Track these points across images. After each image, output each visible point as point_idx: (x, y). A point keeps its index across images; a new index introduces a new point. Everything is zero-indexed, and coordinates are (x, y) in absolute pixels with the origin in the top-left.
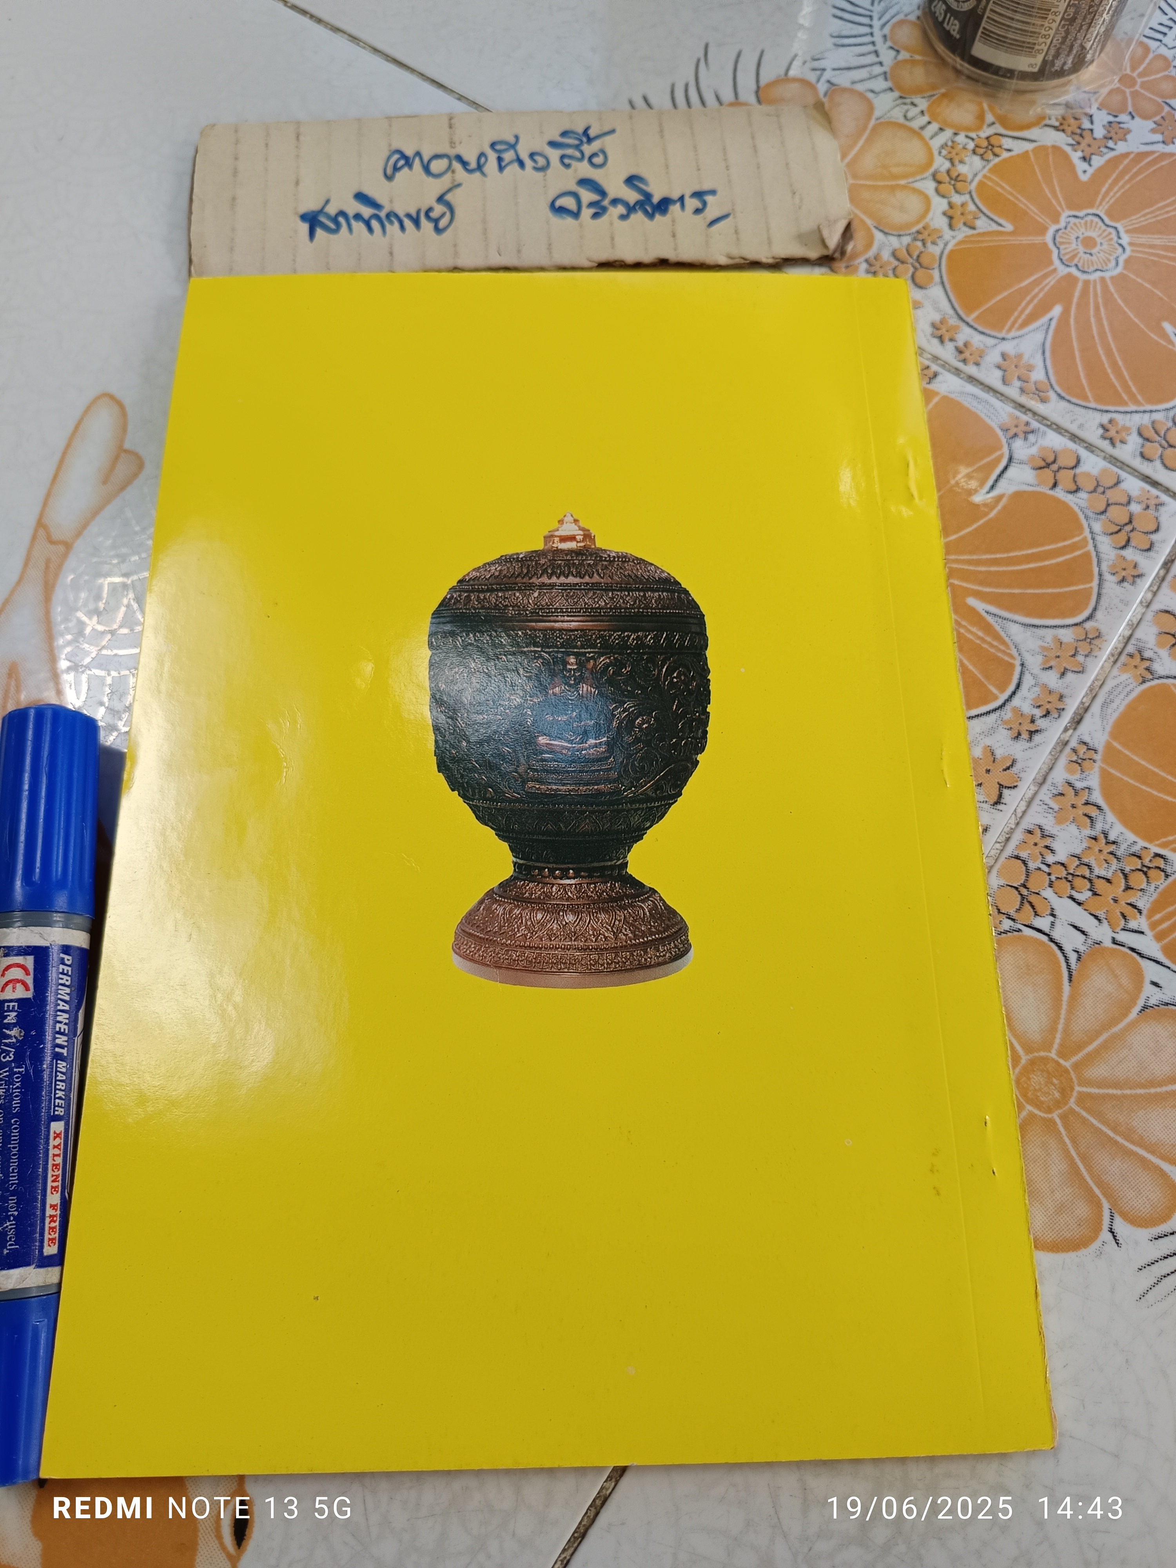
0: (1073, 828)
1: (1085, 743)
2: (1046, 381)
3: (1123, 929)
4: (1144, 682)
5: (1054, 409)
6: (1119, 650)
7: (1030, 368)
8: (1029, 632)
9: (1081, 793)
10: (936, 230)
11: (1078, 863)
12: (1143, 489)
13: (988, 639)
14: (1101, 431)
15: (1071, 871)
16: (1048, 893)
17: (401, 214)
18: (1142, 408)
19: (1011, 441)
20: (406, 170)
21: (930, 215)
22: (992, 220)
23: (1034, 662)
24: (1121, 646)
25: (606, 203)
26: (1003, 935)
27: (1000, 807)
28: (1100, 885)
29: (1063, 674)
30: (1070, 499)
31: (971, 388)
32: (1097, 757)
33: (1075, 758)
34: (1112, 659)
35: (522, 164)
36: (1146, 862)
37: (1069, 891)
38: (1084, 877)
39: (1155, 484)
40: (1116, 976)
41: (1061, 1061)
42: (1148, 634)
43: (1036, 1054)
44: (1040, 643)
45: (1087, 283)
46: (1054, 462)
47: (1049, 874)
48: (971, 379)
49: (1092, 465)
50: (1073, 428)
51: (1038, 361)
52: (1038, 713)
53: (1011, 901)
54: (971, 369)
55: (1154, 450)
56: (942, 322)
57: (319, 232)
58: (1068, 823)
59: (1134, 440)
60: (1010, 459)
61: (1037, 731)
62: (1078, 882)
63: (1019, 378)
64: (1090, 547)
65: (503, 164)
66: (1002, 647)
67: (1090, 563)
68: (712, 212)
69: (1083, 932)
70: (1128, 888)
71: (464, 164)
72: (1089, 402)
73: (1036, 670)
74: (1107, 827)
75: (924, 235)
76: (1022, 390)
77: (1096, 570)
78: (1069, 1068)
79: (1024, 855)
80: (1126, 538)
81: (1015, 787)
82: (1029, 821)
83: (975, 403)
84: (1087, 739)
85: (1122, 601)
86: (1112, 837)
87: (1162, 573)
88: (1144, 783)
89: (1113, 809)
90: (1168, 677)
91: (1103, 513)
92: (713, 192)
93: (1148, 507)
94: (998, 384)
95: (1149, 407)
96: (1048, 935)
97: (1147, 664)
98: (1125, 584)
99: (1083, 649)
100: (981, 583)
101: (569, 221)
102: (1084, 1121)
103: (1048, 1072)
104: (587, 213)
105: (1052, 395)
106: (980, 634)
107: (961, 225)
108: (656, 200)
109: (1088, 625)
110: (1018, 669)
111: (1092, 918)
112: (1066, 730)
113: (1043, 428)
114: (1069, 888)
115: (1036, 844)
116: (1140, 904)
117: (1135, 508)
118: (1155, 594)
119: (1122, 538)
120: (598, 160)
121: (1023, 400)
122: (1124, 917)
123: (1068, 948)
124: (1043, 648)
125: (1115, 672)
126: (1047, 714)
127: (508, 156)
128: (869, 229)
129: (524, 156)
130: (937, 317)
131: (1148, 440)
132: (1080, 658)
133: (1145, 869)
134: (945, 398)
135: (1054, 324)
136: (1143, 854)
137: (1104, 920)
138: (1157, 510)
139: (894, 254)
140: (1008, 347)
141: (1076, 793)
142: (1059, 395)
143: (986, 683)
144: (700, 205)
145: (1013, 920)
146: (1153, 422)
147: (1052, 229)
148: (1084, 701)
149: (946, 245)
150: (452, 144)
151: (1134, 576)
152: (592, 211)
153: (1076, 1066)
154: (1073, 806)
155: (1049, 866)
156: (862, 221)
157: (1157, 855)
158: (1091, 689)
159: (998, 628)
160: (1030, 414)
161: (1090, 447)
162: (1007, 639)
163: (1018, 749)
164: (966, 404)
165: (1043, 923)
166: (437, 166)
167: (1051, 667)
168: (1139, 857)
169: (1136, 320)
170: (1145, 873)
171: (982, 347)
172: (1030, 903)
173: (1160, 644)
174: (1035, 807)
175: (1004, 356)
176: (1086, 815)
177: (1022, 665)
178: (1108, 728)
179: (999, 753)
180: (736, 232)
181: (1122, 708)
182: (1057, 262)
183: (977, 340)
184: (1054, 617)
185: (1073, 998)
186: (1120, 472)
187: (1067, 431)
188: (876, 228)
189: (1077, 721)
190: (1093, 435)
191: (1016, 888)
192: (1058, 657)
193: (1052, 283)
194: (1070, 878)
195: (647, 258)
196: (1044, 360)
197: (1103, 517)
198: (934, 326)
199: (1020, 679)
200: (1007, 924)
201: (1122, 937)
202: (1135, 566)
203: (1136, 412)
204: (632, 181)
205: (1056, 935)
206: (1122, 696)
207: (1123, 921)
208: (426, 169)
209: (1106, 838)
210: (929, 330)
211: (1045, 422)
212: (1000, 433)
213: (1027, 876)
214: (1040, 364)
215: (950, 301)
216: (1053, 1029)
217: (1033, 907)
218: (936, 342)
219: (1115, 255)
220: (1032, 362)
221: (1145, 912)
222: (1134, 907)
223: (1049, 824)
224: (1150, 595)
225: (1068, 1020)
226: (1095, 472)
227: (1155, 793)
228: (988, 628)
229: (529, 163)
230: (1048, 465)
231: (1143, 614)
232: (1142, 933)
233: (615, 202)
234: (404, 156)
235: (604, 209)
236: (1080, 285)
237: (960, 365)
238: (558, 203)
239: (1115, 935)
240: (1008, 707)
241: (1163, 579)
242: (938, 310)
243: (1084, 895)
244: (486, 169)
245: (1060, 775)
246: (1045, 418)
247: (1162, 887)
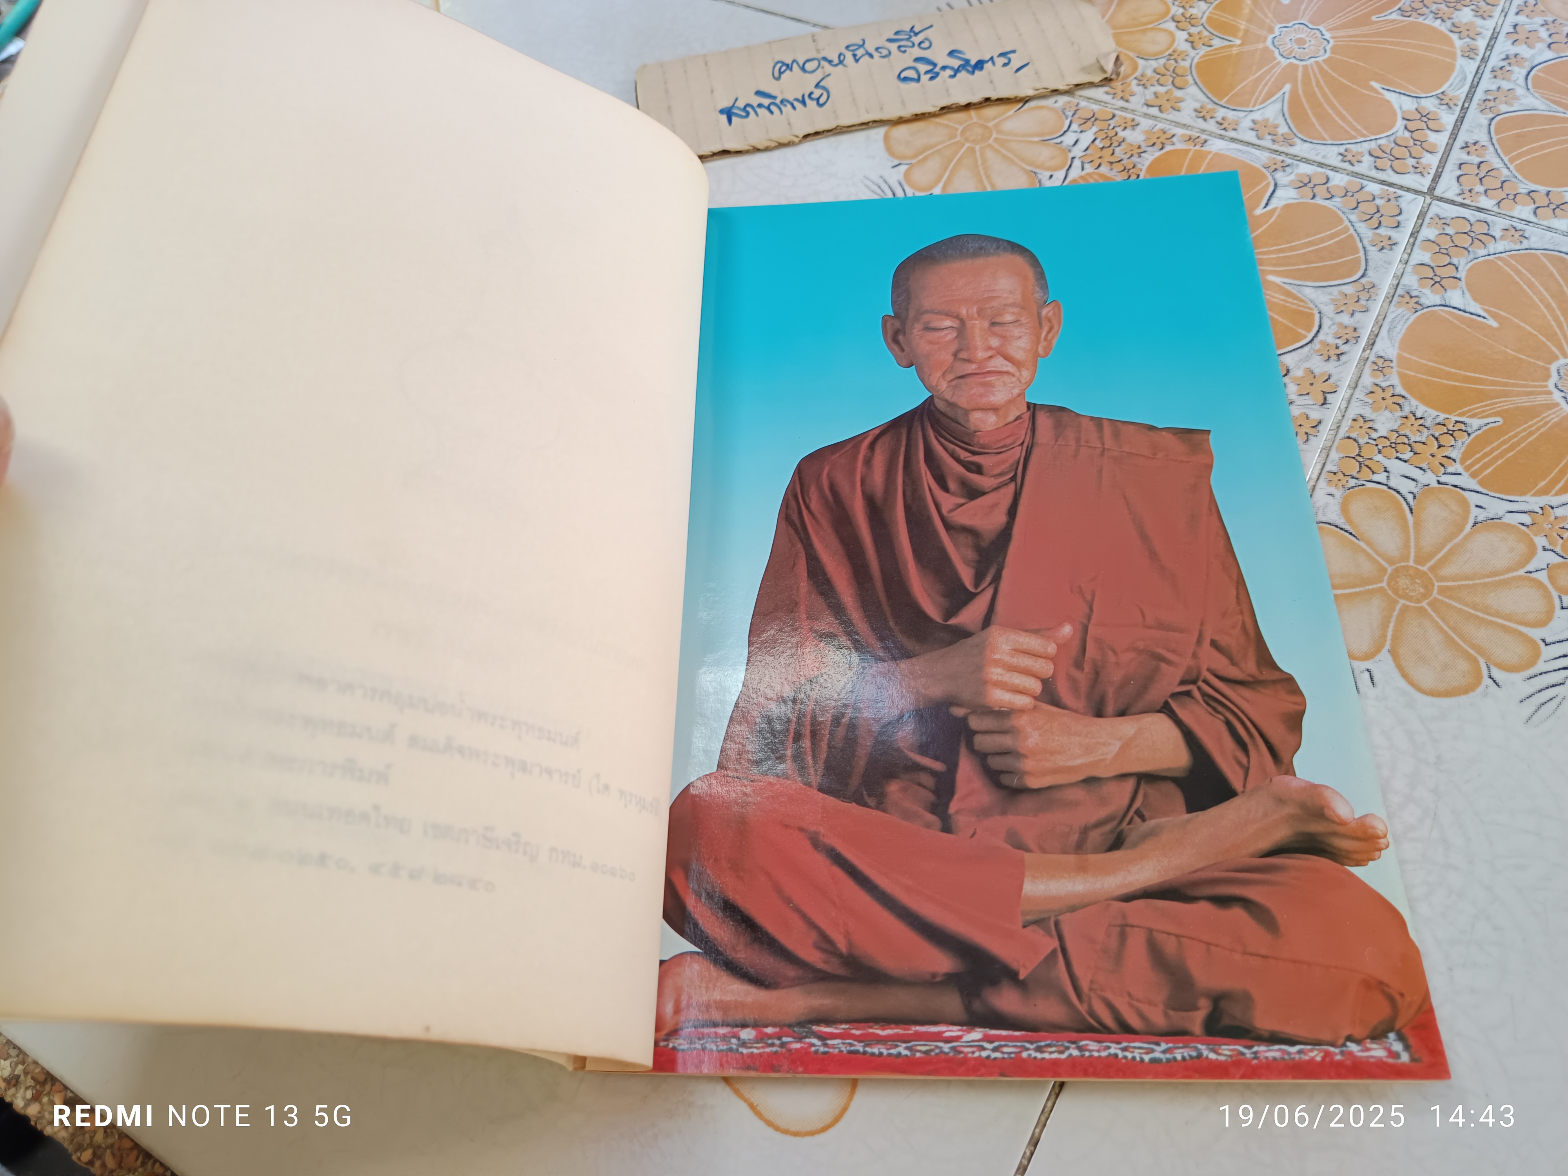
0: (1387, 413)
1: (1381, 357)
2: (1290, 132)
3: (1444, 474)
4: (1416, 311)
5: (1300, 148)
6: (1392, 294)
7: (1276, 127)
8: (1319, 291)
9: (1387, 390)
10: (1182, 52)
11: (1397, 435)
12: (1382, 189)
13: (1290, 300)
14: (1340, 157)
15: (1394, 441)
16: (1379, 457)
17: (791, 99)
18: (1369, 139)
19: (1273, 173)
20: (788, 72)
21: (1176, 43)
22: (1223, 39)
23: (1329, 310)
24: (1392, 291)
25: (937, 69)
26: (1351, 490)
27: (1326, 406)
28: (1418, 447)
29: (1352, 315)
30: (1327, 203)
31: (1233, 146)
32: (1394, 364)
33: (1376, 368)
34: (1388, 300)
35: (871, 56)
36: (1450, 427)
37: (1396, 455)
38: (1404, 444)
39: (1391, 185)
40: (1447, 506)
41: (1419, 567)
42: (1411, 280)
43: (1398, 565)
44: (1330, 297)
45: (1305, 67)
46: (1310, 182)
47: (1377, 445)
48: (1233, 140)
49: (1339, 180)
50: (1319, 159)
51: (1280, 121)
52: (1340, 342)
53: (1353, 467)
54: (1232, 134)
55: (1385, 163)
56: (1202, 107)
57: (734, 119)
58: (1382, 410)
59: (1367, 160)
60: (1276, 185)
61: (1342, 354)
62: (1399, 447)
63: (1269, 134)
64: (1352, 231)
65: (857, 58)
66: (1301, 304)
67: (1355, 241)
68: (1015, 64)
69: (1413, 480)
70: (1440, 446)
71: (830, 62)
72: (1326, 140)
73: (1332, 315)
74: (1413, 409)
75: (1174, 56)
76: (1274, 141)
77: (1360, 245)
78: (1427, 571)
79: (1353, 435)
80: (1378, 222)
81: (1336, 391)
82: (1352, 413)
83: (1240, 154)
84: (1382, 354)
85: (1385, 262)
86: (1419, 415)
87: (1412, 240)
88: (1434, 377)
89: (1415, 397)
90: (1434, 306)
91: (1355, 208)
92: (1014, 52)
93: (1389, 200)
94: (1254, 140)
95: (1373, 137)
96: (1387, 485)
97: (1415, 300)
98: (1384, 251)
99: (1364, 296)
100: (1274, 265)
101: (913, 85)
102: (1449, 606)
103: (1410, 575)
104: (925, 78)
105: (1296, 140)
106: (1282, 297)
107: (1201, 45)
108: (973, 62)
109: (1363, 280)
110: (1317, 316)
111: (1418, 469)
112: (1364, 350)
113: (1296, 162)
114: (1395, 452)
115: (1361, 427)
116: (1453, 455)
117: (1378, 202)
118: (1410, 255)
119: (1374, 222)
120: (926, 45)
121: (1276, 147)
122: (1442, 465)
123: (1404, 491)
124: (1333, 300)
125: (1392, 308)
126: (1347, 342)
127: (860, 52)
128: (1132, 59)
129: (871, 50)
130: (1197, 105)
131: (1378, 157)
132: (1362, 302)
133: (1451, 432)
134: (1216, 154)
135: (1287, 96)
136: (1446, 422)
137: (1428, 470)
138: (1397, 201)
139: (1155, 71)
140: (1256, 116)
141: (1384, 390)
142: (1302, 139)
143: (1295, 328)
144: (1006, 61)
145: (1357, 479)
146: (1379, 146)
147: (1271, 37)
148: (1374, 329)
149: (1193, 59)
150: (818, 51)
151: (1391, 245)
152: (929, 76)
153: (1432, 569)
154: (1383, 399)
155: (1375, 440)
156: (1126, 54)
157: (1457, 422)
158: (1376, 321)
159: (1295, 292)
160: (1284, 155)
161: (1335, 169)
162: (1304, 298)
163: (1331, 367)
164: (1233, 156)
165: (1381, 477)
166: (809, 66)
167: (1342, 311)
168: (1444, 425)
169: (1349, 84)
170: (1452, 435)
171: (1236, 118)
172: (1367, 466)
173: (1421, 286)
174: (1353, 404)
175: (1254, 122)
176: (1394, 403)
177: (1320, 313)
178: (1397, 345)
179: (1317, 371)
180: (1037, 73)
181: (1403, 331)
182: (1279, 58)
183: (1231, 115)
184: (1336, 279)
185: (1417, 524)
186: (1362, 181)
187: (1314, 161)
188: (1138, 57)
189: (1371, 344)
190: (1336, 161)
191: (1354, 458)
192: (1346, 304)
193: (1279, 71)
194: (1393, 445)
195: (975, 99)
196: (1286, 120)
197: (1356, 211)
198: (1196, 110)
199: (1320, 321)
200: (1353, 482)
201: (1444, 479)
202: (1390, 238)
203: (1365, 141)
204: (951, 53)
205: (1392, 483)
206: (1402, 323)
207: (1442, 469)
208: (803, 69)
209: (1414, 416)
210: (1194, 114)
211: (1296, 158)
212: (1264, 170)
213: (1360, 449)
214: (1283, 123)
215: (1204, 93)
216: (1407, 546)
217: (1370, 468)
218: (1200, 120)
219: (1323, 46)
220: (1276, 122)
221: (1458, 461)
222: (1449, 458)
223: (1368, 413)
224: (1406, 256)
225: (1417, 539)
226: (1342, 184)
227: (1445, 382)
228: (1288, 294)
229: (876, 55)
230: (1306, 185)
231: (1404, 268)
232: (1460, 474)
233: (944, 68)
234: (784, 64)
235: (937, 74)
236: (1300, 70)
237: (1223, 132)
238: (902, 76)
239: (1438, 478)
240: (1316, 340)
241: (1414, 244)
242: (1197, 101)
243: (1408, 455)
244: (845, 62)
245: (1367, 380)
246: (1296, 156)
247: (1467, 442)
